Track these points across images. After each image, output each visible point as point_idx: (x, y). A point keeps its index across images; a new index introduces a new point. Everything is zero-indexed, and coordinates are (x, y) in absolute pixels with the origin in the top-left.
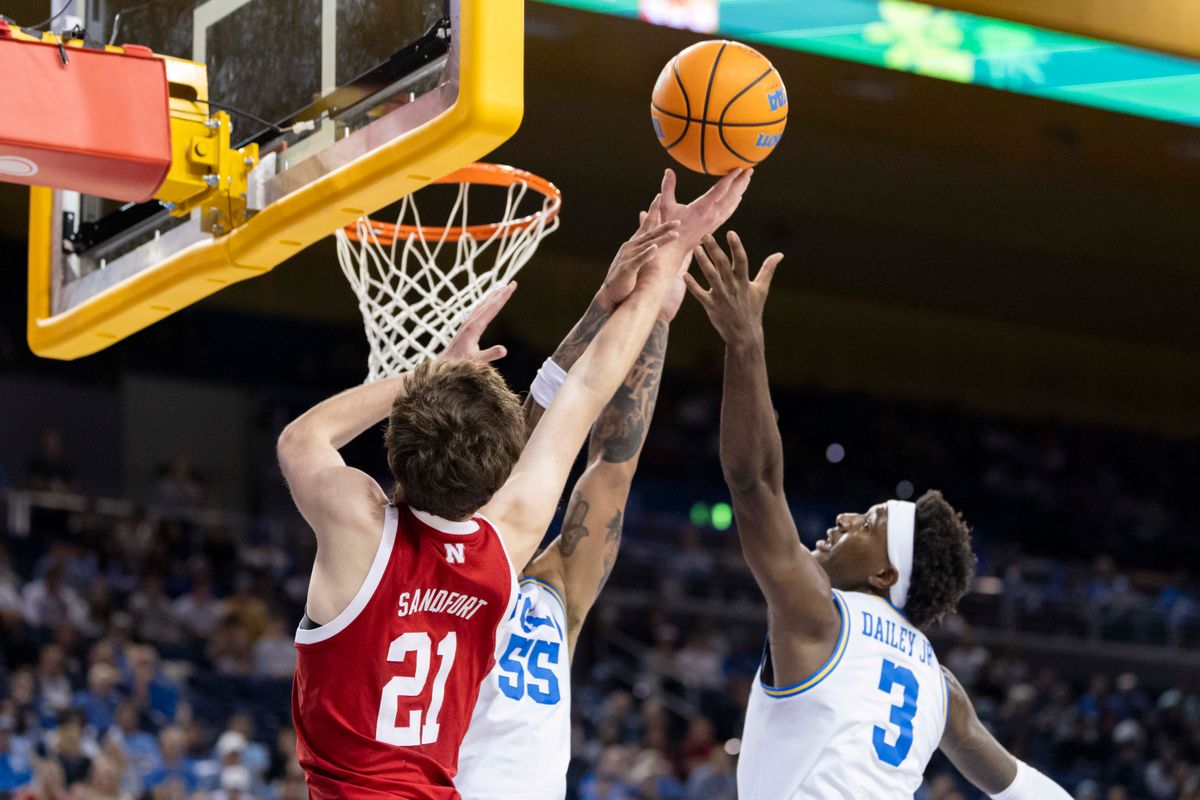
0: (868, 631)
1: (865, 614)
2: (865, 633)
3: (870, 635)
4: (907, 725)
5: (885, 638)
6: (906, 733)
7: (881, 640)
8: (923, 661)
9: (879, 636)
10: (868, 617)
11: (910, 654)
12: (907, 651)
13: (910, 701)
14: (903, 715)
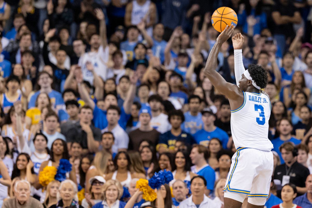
0: (250, 99)
1: (249, 96)
2: (249, 100)
3: (251, 100)
4: (263, 116)
5: (254, 100)
6: (264, 117)
7: (254, 101)
8: (264, 102)
9: (253, 100)
10: (250, 97)
11: (261, 102)
12: (260, 102)
13: (262, 112)
14: (262, 114)
